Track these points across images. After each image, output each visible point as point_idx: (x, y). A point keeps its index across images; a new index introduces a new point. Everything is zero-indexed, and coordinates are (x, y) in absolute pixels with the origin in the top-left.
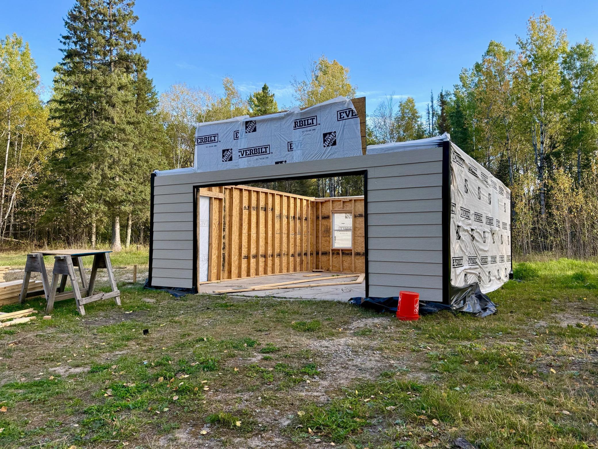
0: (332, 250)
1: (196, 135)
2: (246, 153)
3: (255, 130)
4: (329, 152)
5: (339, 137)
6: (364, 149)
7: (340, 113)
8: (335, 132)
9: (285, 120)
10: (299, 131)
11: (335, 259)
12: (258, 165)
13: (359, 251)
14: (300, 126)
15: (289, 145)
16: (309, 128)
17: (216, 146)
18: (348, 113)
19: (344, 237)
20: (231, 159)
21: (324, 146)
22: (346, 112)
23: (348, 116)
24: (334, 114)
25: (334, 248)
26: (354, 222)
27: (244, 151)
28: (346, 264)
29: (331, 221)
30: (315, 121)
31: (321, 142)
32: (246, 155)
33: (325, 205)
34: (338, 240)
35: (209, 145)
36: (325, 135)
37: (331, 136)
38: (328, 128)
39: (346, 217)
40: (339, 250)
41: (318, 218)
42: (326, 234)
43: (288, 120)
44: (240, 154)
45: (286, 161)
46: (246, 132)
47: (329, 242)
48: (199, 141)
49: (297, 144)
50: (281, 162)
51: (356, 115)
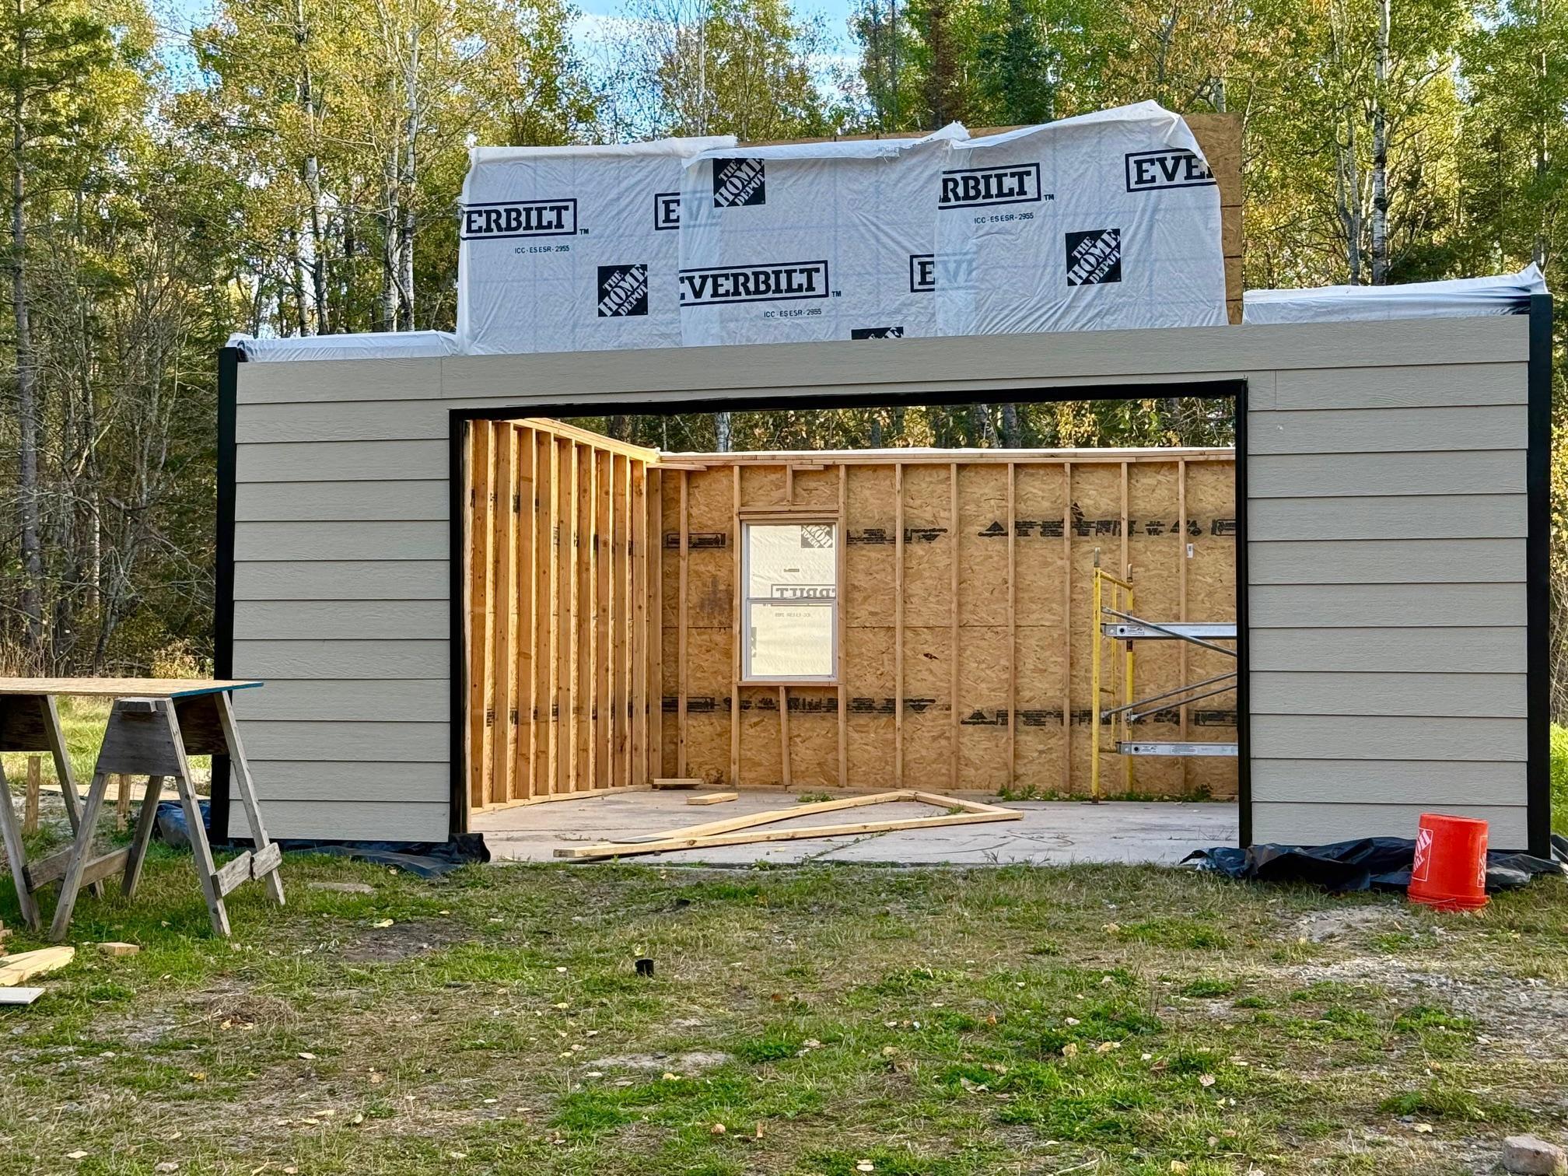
0: (740, 689)
1: (464, 199)
2: (716, 286)
3: (758, 197)
4: (1089, 306)
5: (1134, 249)
6: (1235, 305)
7: (1139, 163)
8: (1116, 232)
9: (900, 168)
10: (961, 218)
11: (752, 731)
12: (769, 340)
13: (866, 693)
14: (967, 197)
15: (917, 268)
16: (1004, 210)
17: (565, 248)
18: (1170, 164)
19: (797, 632)
20: (641, 307)
21: (1071, 283)
22: (1162, 161)
23: (1170, 176)
24: (1114, 165)
25: (747, 680)
26: (846, 565)
27: (704, 279)
28: (805, 753)
29: (736, 556)
30: (1030, 183)
31: (1056, 266)
32: (715, 294)
33: (703, 483)
34: (767, 643)
35: (528, 242)
36: (1073, 240)
37: (1100, 244)
38: (1087, 215)
39: (805, 543)
40: (774, 689)
41: (671, 543)
42: (711, 616)
43: (910, 169)
44: (686, 287)
45: (900, 330)
46: (718, 204)
47: (728, 654)
48: (481, 221)
49: (952, 266)
50: (880, 333)
51: (1202, 176)
